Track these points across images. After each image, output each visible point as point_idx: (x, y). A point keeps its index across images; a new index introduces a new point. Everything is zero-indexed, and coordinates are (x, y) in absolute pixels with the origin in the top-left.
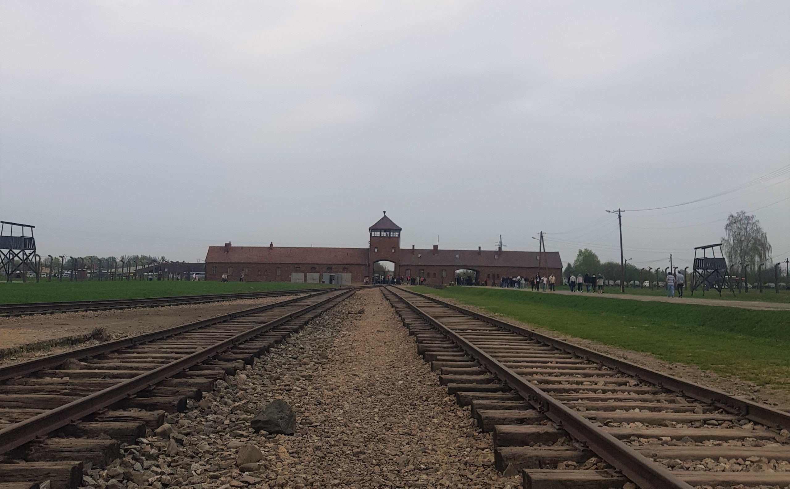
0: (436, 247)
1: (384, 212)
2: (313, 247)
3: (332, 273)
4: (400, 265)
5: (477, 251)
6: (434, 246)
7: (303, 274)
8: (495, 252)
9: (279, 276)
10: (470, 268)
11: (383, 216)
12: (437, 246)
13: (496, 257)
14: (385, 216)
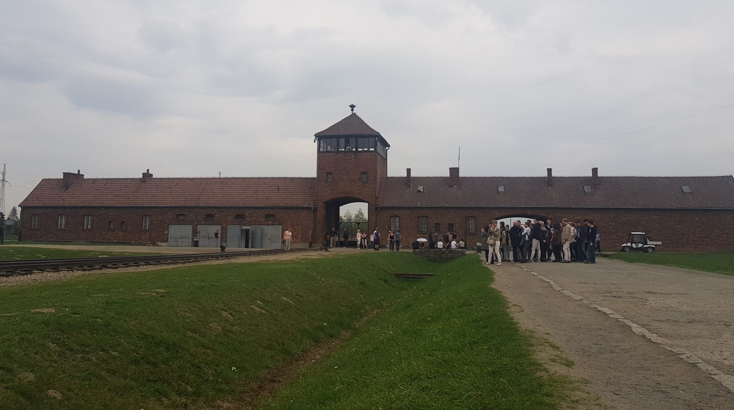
0: (454, 171)
1: (352, 107)
2: (221, 176)
3: (245, 225)
4: (377, 208)
5: (544, 178)
6: (451, 169)
7: (191, 227)
8: (585, 180)
9: (146, 231)
10: (529, 212)
11: (351, 113)
12: (458, 169)
13: (587, 189)
14: (354, 115)
